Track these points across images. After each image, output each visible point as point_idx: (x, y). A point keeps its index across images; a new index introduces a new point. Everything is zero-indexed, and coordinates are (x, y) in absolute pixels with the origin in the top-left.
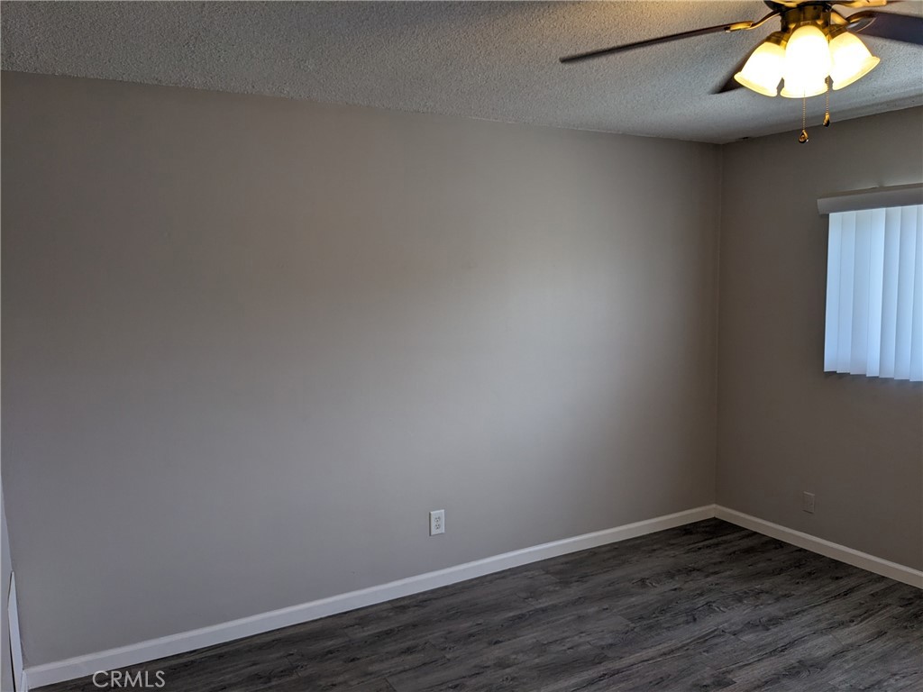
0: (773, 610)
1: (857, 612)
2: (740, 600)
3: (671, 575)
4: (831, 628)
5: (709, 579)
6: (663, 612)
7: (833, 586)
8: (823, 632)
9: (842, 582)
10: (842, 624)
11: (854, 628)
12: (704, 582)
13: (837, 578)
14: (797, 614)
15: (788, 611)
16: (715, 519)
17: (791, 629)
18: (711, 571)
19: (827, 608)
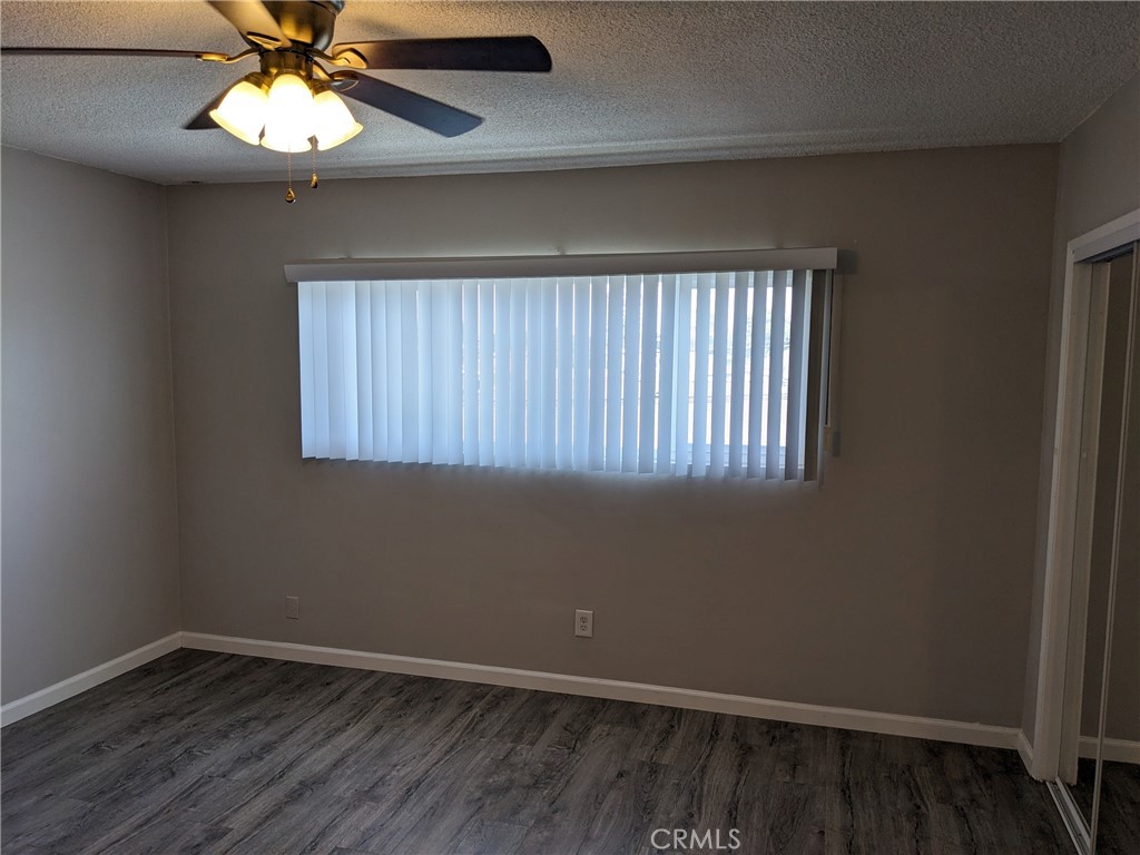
0: (265, 735)
1: (352, 714)
2: (225, 736)
3: (134, 730)
4: (329, 737)
5: (185, 722)
6: (129, 777)
7: (325, 694)
8: (320, 745)
9: (333, 687)
10: (339, 730)
11: (351, 730)
12: (179, 727)
13: (328, 684)
14: (291, 733)
15: (282, 732)
16: (182, 649)
17: (287, 752)
18: (187, 711)
19: (323, 716)
